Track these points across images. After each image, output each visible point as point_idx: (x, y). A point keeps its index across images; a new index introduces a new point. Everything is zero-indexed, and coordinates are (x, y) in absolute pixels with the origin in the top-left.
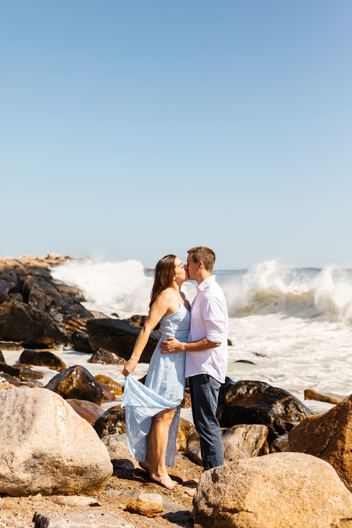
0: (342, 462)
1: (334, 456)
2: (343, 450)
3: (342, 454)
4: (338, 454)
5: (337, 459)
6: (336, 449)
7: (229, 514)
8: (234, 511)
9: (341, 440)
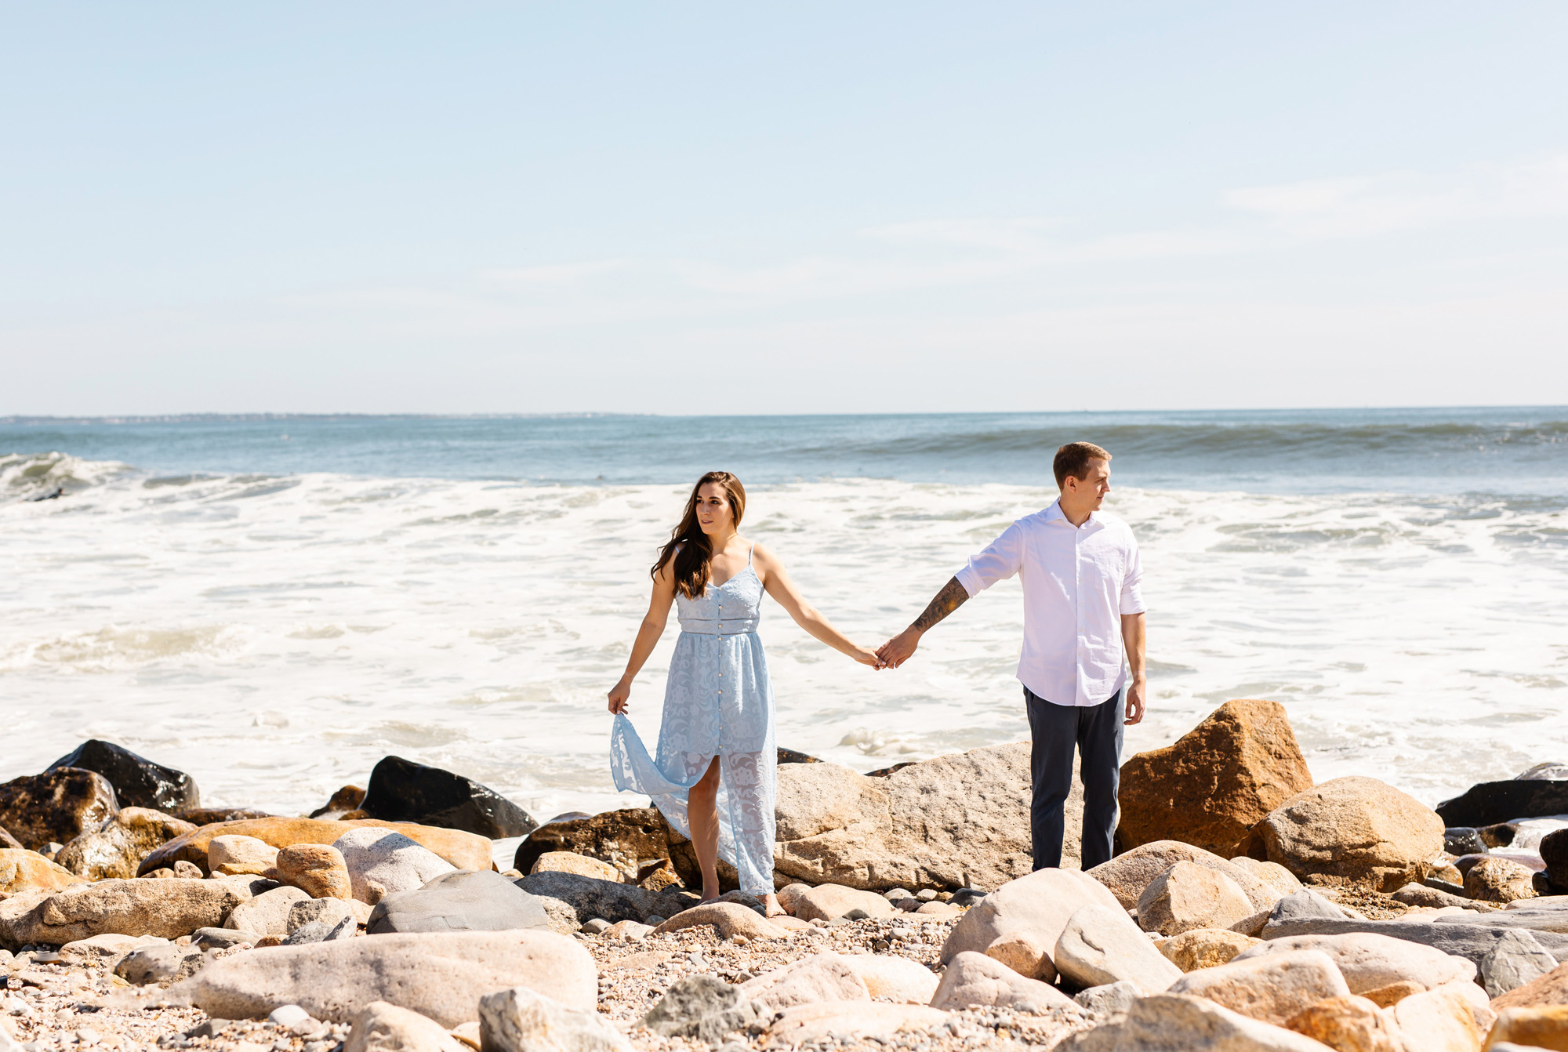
0: (1259, 802)
1: (1243, 796)
2: (1253, 785)
3: (1254, 791)
4: (1248, 792)
5: (1248, 799)
6: (1241, 785)
7: (1363, 850)
8: (1369, 845)
9: (1242, 773)
